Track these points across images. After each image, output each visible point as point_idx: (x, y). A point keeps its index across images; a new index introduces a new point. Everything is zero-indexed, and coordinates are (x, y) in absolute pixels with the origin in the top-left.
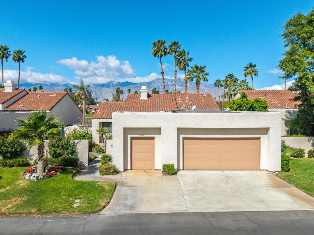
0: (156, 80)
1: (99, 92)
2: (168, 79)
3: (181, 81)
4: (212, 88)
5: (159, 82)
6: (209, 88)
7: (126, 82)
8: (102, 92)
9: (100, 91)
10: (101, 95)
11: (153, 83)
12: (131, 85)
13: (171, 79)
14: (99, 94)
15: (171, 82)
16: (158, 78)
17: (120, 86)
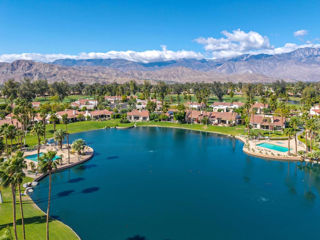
7: (261, 54)
11: (294, 54)
12: (267, 58)
13: (318, 48)
15: (318, 51)
17: (254, 58)
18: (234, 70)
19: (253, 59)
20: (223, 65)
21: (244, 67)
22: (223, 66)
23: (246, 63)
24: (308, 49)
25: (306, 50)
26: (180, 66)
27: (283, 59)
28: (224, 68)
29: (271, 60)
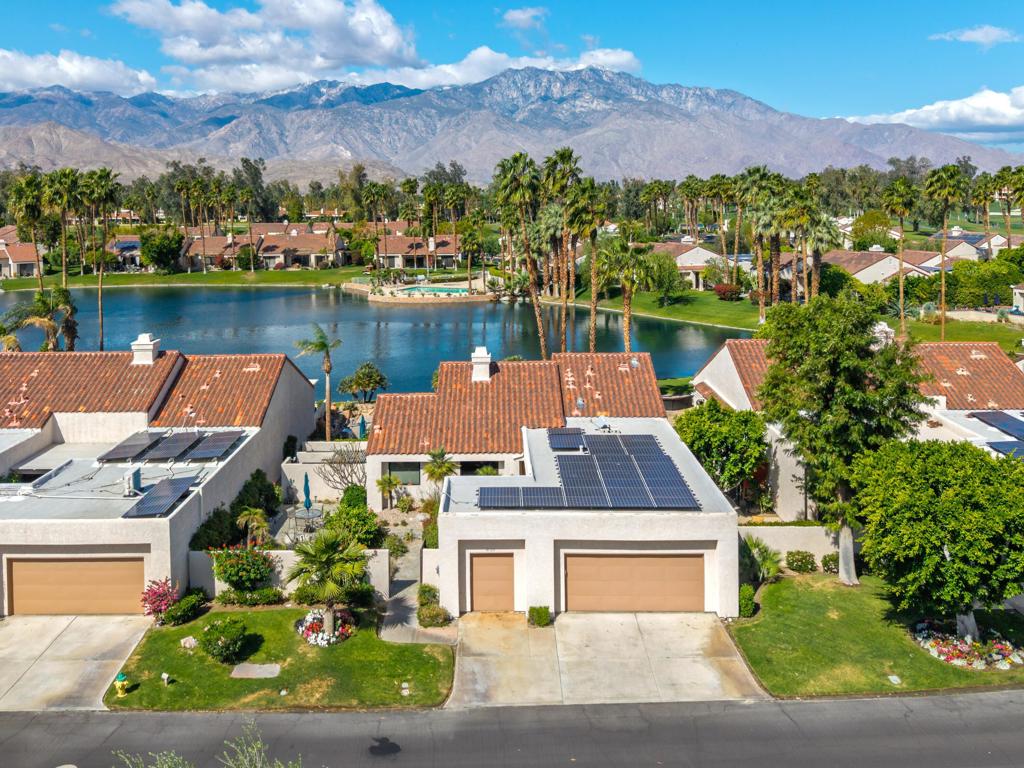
0: (504, 74)
1: (274, 129)
2: (551, 73)
3: (605, 79)
4: (730, 106)
5: (514, 82)
6: (716, 108)
7: (380, 85)
8: (287, 126)
9: (279, 124)
10: (281, 139)
11: (491, 89)
12: (402, 99)
13: (562, 73)
14: (275, 136)
15: (564, 84)
16: (510, 69)
17: (358, 100)
18: (282, 146)
19: (355, 103)
20: (234, 122)
21: (319, 132)
22: (237, 126)
23: (327, 116)
24: (534, 74)
25: (529, 79)
26: (37, 121)
27: (457, 107)
28: (241, 135)
29: (417, 110)
